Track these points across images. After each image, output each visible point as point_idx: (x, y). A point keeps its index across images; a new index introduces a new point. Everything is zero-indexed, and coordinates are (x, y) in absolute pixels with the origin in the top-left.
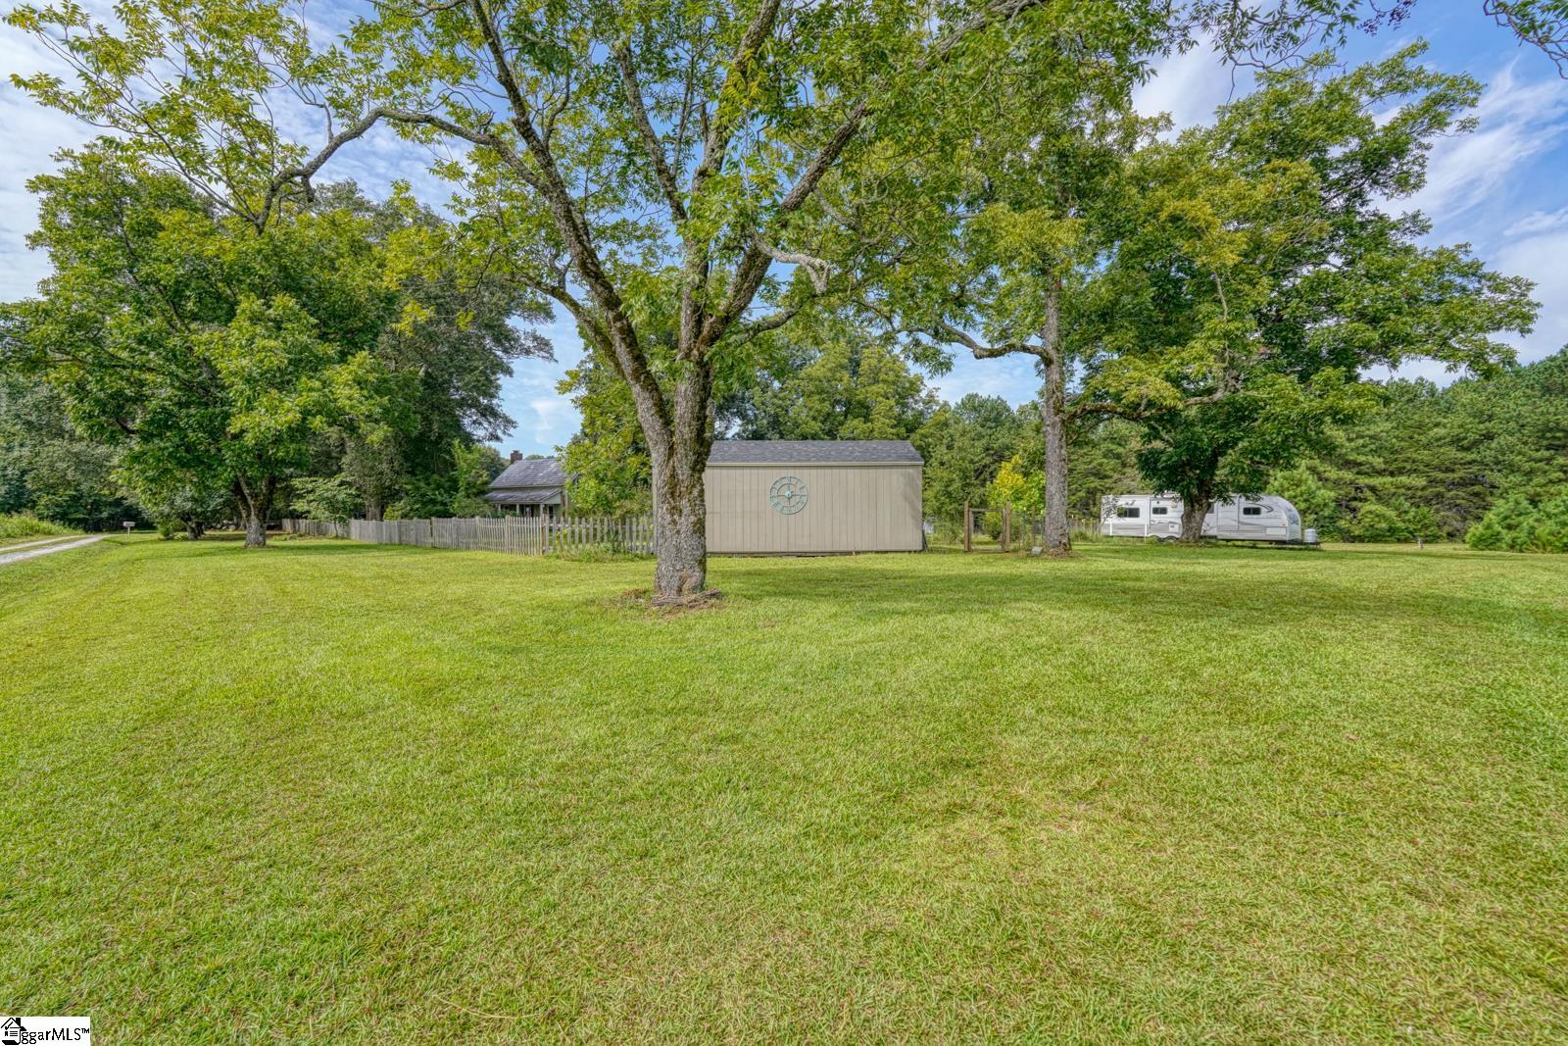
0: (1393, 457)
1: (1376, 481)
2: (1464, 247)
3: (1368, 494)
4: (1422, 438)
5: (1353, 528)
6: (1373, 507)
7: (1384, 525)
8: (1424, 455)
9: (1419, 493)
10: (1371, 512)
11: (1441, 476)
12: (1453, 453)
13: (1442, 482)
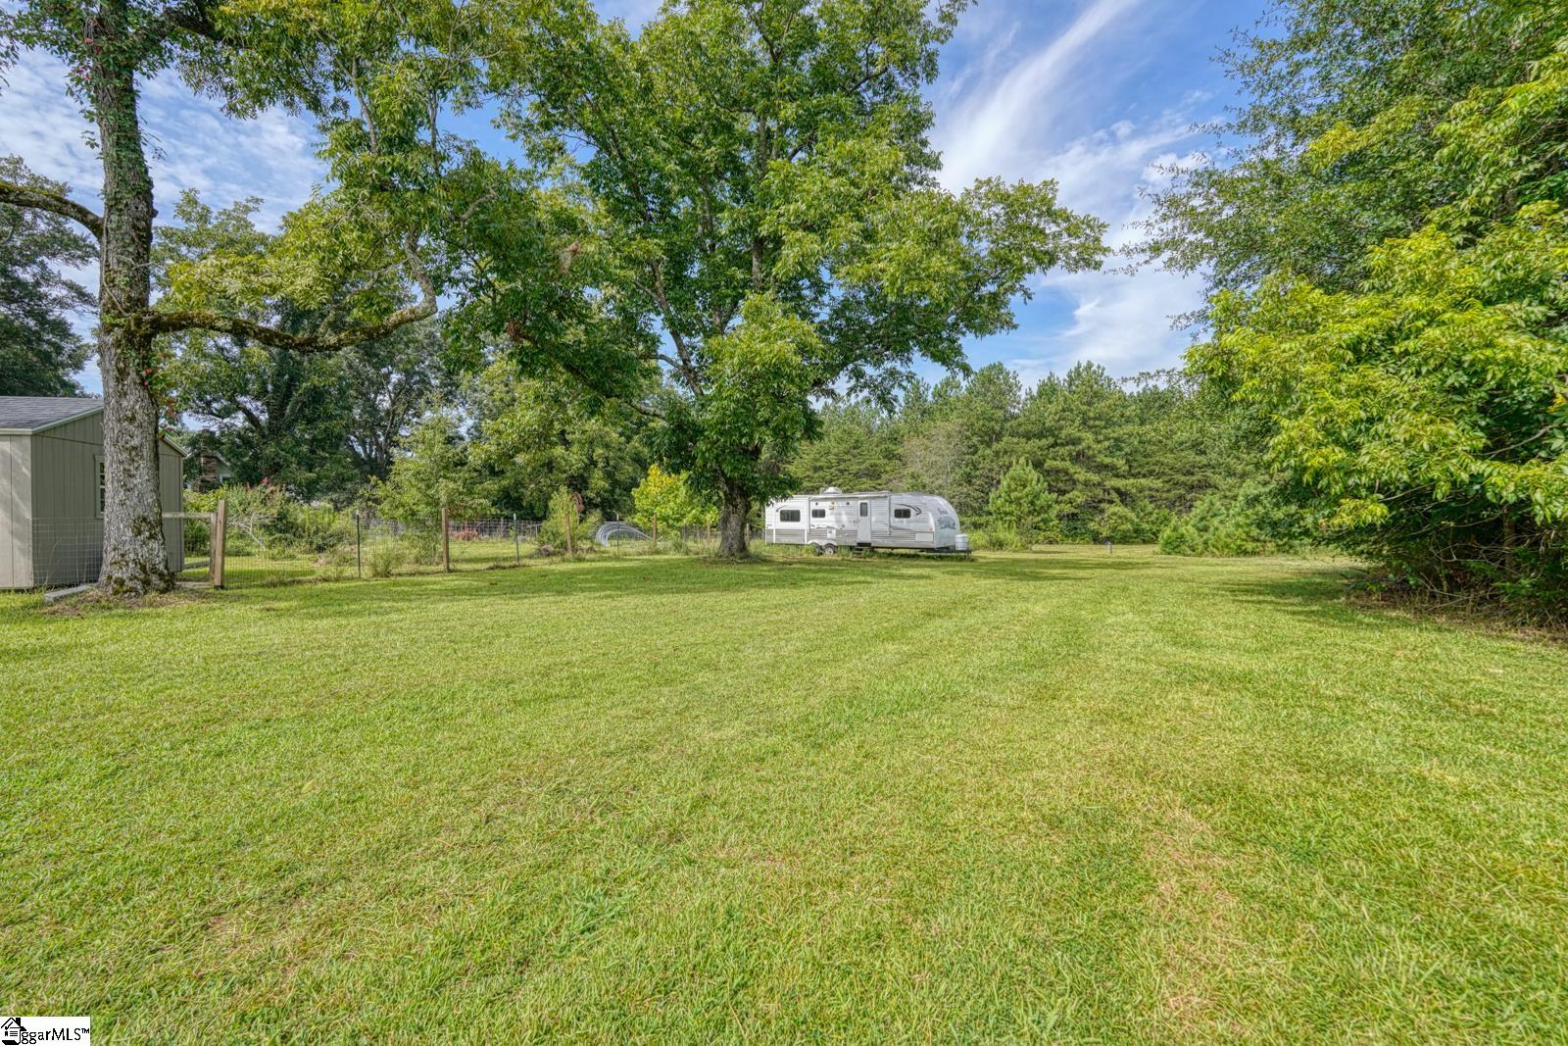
0: (1145, 460)
1: (1120, 483)
2: (1050, 184)
3: (1114, 496)
4: (1169, 442)
5: (1101, 530)
6: (1116, 509)
7: (1128, 526)
8: (1169, 459)
9: (1164, 495)
10: (1115, 514)
11: (1183, 478)
12: (1191, 456)
13: (1184, 484)
